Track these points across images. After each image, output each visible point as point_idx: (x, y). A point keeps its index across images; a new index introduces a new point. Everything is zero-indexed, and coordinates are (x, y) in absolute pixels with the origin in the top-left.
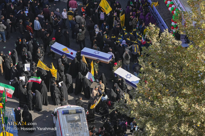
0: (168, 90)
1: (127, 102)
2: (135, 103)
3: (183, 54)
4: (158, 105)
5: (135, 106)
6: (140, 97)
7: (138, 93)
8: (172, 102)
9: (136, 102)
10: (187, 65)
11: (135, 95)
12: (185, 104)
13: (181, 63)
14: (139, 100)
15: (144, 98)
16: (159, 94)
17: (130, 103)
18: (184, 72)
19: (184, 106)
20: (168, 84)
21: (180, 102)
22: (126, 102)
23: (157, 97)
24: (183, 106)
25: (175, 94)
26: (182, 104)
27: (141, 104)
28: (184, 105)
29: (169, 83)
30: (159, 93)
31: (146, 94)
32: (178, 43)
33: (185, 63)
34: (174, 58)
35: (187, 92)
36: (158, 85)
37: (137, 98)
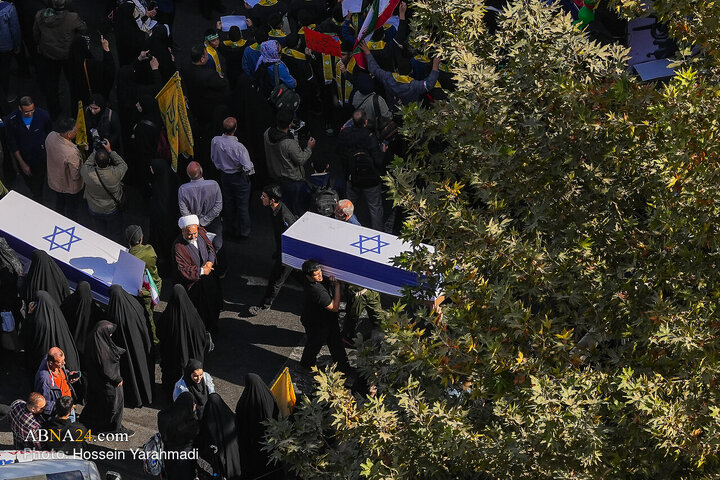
0: (566, 335)
1: (339, 417)
2: (384, 417)
3: (647, 123)
4: (518, 419)
5: (382, 435)
6: (412, 383)
7: (402, 358)
8: (589, 401)
9: (388, 414)
10: (673, 181)
11: (385, 370)
12: (670, 411)
13: (636, 175)
14: (405, 401)
15: (432, 390)
16: (521, 359)
17: (353, 420)
18: (657, 223)
19: (660, 419)
20: (566, 301)
21: (637, 397)
22: (328, 418)
23: (507, 375)
24: (656, 422)
25: (612, 353)
26: (649, 405)
27: (417, 426)
28: (661, 413)
29: (573, 295)
30: (521, 354)
31: (443, 362)
32: (610, 58)
33: (659, 171)
34: (596, 150)
35: (676, 340)
36: (509, 311)
37: (396, 387)
